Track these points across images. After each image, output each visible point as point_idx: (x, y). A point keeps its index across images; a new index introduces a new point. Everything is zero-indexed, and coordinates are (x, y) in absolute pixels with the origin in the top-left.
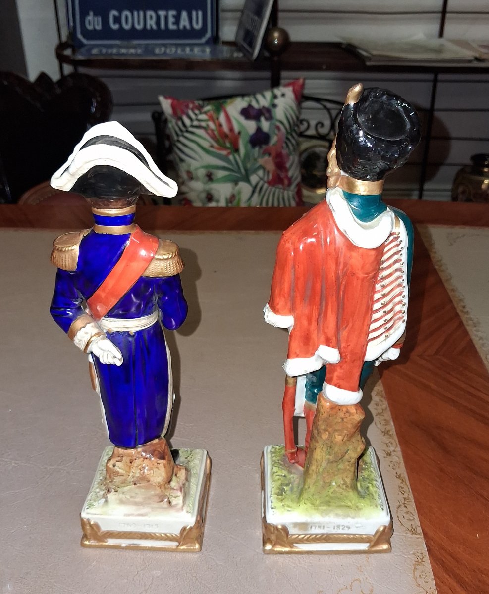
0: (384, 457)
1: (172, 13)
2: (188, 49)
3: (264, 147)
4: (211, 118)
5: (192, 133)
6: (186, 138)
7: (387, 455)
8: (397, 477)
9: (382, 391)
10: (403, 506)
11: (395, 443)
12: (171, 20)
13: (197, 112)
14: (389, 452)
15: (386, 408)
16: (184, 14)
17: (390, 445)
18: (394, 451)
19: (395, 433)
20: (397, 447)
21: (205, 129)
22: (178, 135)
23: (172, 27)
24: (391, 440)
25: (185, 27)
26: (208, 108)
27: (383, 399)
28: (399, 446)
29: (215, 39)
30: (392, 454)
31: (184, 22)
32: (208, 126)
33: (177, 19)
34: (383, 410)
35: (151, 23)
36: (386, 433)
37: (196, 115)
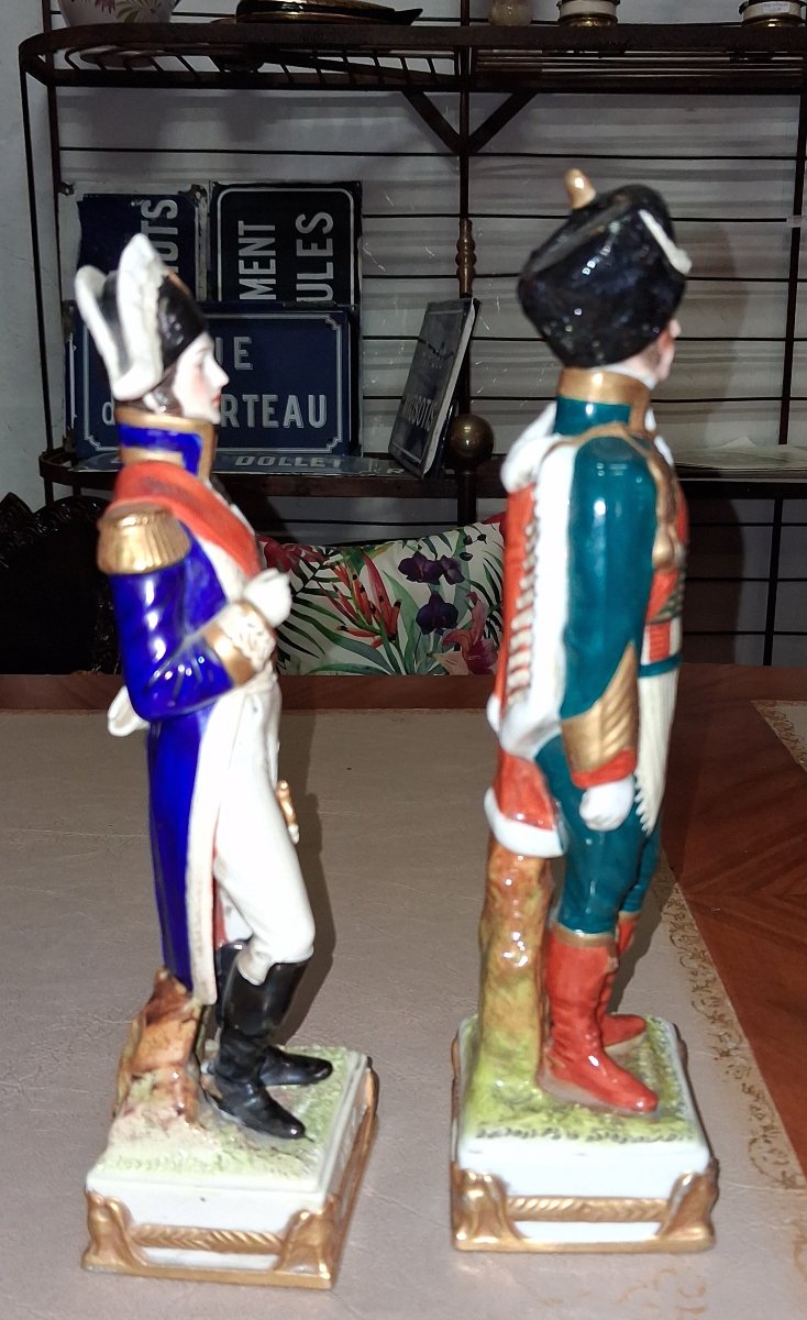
0: (716, 1058)
1: (267, 398)
2: (298, 461)
3: (447, 631)
4: (344, 577)
5: (305, 602)
7: (721, 1055)
8: (744, 1090)
9: (703, 952)
10: (762, 1140)
11: (737, 1036)
12: (267, 410)
13: (316, 565)
14: (726, 1050)
15: (715, 979)
16: (292, 400)
17: (727, 1039)
18: (736, 1049)
19: (736, 1020)
20: (740, 1041)
21: (331, 595)
23: (266, 423)
24: (727, 1030)
25: (293, 423)
26: (336, 558)
27: (706, 965)
28: (744, 1039)
29: (352, 447)
30: (733, 1053)
31: (292, 414)
32: (335, 589)
33: (279, 409)
34: (708, 981)
35: (228, 416)
36: (717, 1018)
37: (313, 569)
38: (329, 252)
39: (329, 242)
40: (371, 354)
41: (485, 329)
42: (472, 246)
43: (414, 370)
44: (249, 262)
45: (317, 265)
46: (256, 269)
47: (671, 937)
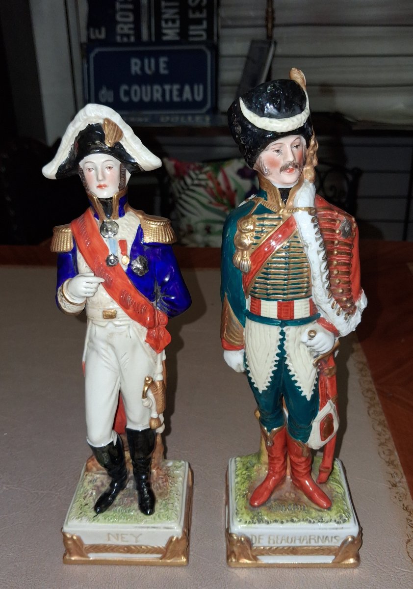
0: (390, 488)
1: (176, 87)
2: (190, 118)
4: (210, 178)
5: (193, 191)
6: (187, 195)
7: (393, 486)
8: (403, 509)
9: (384, 421)
11: (400, 474)
12: (175, 93)
13: (197, 172)
14: (394, 483)
15: (389, 438)
16: (187, 88)
17: (395, 475)
18: (400, 482)
19: (399, 464)
20: (402, 477)
21: (205, 187)
22: (180, 193)
23: (176, 99)
24: (395, 470)
25: (187, 99)
26: (208, 169)
27: (385, 429)
28: (404, 476)
29: (215, 110)
30: (398, 485)
31: (187, 94)
32: (207, 184)
33: (181, 92)
34: (386, 439)
35: (158, 96)
36: (391, 463)
37: (196, 175)
38: (204, 15)
39: (205, 11)
40: (224, 65)
41: (280, 51)
42: (273, 12)
43: (245, 71)
44: (167, 21)
45: (198, 22)
46: (170, 24)
47: (368, 411)
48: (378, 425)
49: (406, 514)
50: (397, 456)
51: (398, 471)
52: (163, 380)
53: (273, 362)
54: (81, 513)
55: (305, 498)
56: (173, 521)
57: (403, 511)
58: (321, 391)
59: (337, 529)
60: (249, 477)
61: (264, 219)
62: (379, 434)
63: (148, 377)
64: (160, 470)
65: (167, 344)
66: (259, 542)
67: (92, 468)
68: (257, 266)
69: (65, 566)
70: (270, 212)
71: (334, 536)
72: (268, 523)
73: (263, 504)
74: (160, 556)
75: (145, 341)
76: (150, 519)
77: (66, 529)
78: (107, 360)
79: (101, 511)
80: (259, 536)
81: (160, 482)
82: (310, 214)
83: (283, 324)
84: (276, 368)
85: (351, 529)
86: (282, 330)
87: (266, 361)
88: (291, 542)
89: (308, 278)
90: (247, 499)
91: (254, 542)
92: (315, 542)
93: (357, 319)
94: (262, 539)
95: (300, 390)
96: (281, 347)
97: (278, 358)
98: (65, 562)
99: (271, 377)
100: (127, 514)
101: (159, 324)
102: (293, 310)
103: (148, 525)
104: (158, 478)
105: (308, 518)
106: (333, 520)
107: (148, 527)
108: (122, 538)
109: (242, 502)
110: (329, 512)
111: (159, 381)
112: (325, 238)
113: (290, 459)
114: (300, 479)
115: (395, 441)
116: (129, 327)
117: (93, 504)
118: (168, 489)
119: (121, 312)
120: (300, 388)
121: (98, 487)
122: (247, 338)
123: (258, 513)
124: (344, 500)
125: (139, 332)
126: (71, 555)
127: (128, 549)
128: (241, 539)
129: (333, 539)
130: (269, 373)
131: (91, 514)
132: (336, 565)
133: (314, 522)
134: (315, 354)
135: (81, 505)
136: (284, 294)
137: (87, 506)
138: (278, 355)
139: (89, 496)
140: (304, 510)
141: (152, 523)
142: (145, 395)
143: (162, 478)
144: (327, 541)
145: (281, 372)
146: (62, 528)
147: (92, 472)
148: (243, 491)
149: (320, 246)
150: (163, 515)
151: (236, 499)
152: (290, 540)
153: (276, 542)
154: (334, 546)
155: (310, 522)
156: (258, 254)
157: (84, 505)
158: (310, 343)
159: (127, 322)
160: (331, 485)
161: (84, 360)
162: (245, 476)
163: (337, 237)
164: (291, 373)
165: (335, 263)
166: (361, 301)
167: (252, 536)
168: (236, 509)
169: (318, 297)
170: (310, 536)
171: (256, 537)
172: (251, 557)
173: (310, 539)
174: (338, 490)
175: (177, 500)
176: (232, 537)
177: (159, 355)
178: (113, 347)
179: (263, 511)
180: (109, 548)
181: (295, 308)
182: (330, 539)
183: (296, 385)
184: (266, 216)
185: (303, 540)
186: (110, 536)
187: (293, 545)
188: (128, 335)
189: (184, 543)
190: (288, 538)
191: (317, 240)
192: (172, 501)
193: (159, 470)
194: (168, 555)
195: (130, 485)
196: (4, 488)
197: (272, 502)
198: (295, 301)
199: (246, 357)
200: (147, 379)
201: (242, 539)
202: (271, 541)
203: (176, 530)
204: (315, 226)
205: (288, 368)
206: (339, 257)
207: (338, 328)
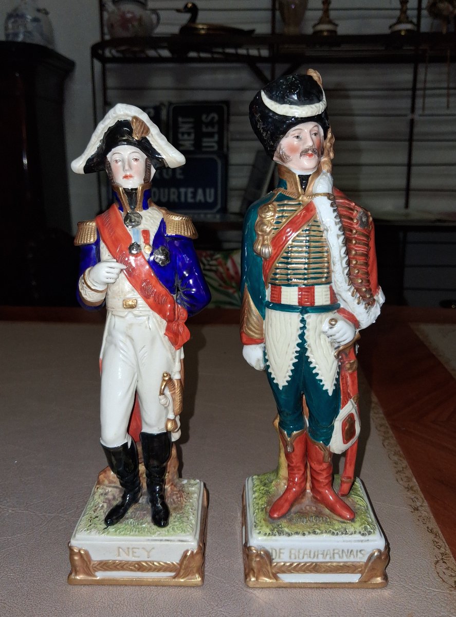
0: (412, 512)
1: (190, 190)
2: (202, 216)
4: (220, 263)
7: (414, 510)
8: (428, 531)
9: (399, 451)
10: (441, 561)
11: (421, 499)
12: (189, 195)
13: (209, 259)
14: (416, 507)
15: (406, 466)
16: (200, 191)
17: (416, 500)
18: (421, 506)
19: (419, 489)
20: (423, 502)
21: (216, 272)
23: (190, 200)
24: (416, 495)
25: (200, 201)
26: (218, 256)
27: (401, 459)
28: (425, 501)
29: (224, 210)
30: (420, 509)
31: (200, 196)
32: (218, 269)
33: (195, 194)
34: (403, 468)
35: (173, 197)
36: (410, 489)
37: (208, 261)
38: (216, 129)
40: (233, 172)
43: (251, 178)
45: (211, 135)
46: (186, 137)
47: (383, 444)
48: (394, 455)
49: (432, 536)
50: (417, 483)
51: (418, 497)
52: (180, 380)
53: (293, 353)
54: (91, 525)
55: (327, 511)
56: (188, 533)
57: (428, 533)
58: (343, 387)
59: (362, 541)
60: (267, 492)
61: (284, 205)
62: (396, 463)
63: (166, 373)
64: (175, 486)
65: (186, 341)
66: (279, 557)
67: (103, 481)
68: (278, 250)
69: (70, 587)
70: (290, 199)
71: (359, 549)
72: (289, 535)
73: (283, 516)
74: (173, 574)
75: (165, 334)
76: (164, 532)
77: (73, 542)
78: (125, 354)
79: (112, 524)
80: (280, 549)
81: (175, 497)
82: (329, 199)
83: (304, 311)
84: (297, 360)
85: (376, 542)
86: (303, 318)
87: (287, 353)
88: (314, 557)
89: (328, 263)
90: (266, 512)
91: (274, 557)
92: (340, 557)
93: (376, 311)
94: (283, 553)
95: (321, 384)
96: (302, 336)
97: (298, 349)
98: (70, 582)
99: (292, 371)
100: (140, 526)
101: (178, 318)
102: (314, 296)
103: (161, 538)
104: (172, 495)
105: (331, 529)
106: (358, 531)
107: (161, 540)
108: (133, 552)
109: (261, 515)
110: (353, 524)
111: (177, 380)
112: (344, 225)
113: (311, 467)
114: (321, 490)
115: (412, 470)
116: (149, 318)
117: (103, 517)
118: (182, 504)
119: (141, 301)
120: (321, 381)
121: (109, 501)
122: (267, 331)
123: (279, 525)
124: (367, 512)
125: (158, 324)
126: (76, 574)
127: (140, 567)
128: (260, 553)
129: (359, 553)
130: (289, 366)
131: (101, 526)
132: (363, 584)
133: (337, 534)
134: (336, 345)
135: (91, 517)
136: (305, 279)
137: (98, 519)
138: (298, 345)
139: (99, 509)
140: (327, 522)
141: (165, 535)
142: (162, 393)
143: (177, 494)
144: (352, 556)
145: (302, 365)
146: (70, 542)
147: (104, 485)
148: (262, 505)
149: (340, 229)
150: (177, 528)
151: (254, 513)
152: (312, 556)
153: (297, 556)
154: (359, 562)
155: (333, 533)
156: (279, 237)
157: (94, 517)
158: (331, 332)
159: (147, 313)
160: (353, 498)
161: (101, 357)
162: (263, 492)
163: (355, 226)
164: (312, 366)
165: (354, 252)
166: (380, 296)
167: (272, 549)
168: (255, 522)
169: (338, 283)
170: (334, 550)
171: (276, 550)
172: (271, 575)
173: (334, 554)
174: (361, 503)
175: (192, 514)
176: (251, 550)
177: (178, 352)
178: (132, 339)
179: (283, 523)
180: (118, 565)
181: (316, 294)
182: (355, 553)
183: (318, 378)
184: (286, 202)
185: (326, 555)
186: (121, 550)
187: (315, 560)
188: (148, 326)
189: (198, 558)
190: (310, 552)
191: (336, 224)
192: (187, 515)
193: (173, 486)
194: (182, 572)
195: (143, 500)
196: (10, 511)
197: (292, 514)
198: (316, 287)
199: (266, 351)
200: (165, 375)
201: (262, 553)
202: (293, 556)
203: (191, 543)
204: (334, 211)
205: (309, 360)
206: (357, 247)
207: (359, 318)
